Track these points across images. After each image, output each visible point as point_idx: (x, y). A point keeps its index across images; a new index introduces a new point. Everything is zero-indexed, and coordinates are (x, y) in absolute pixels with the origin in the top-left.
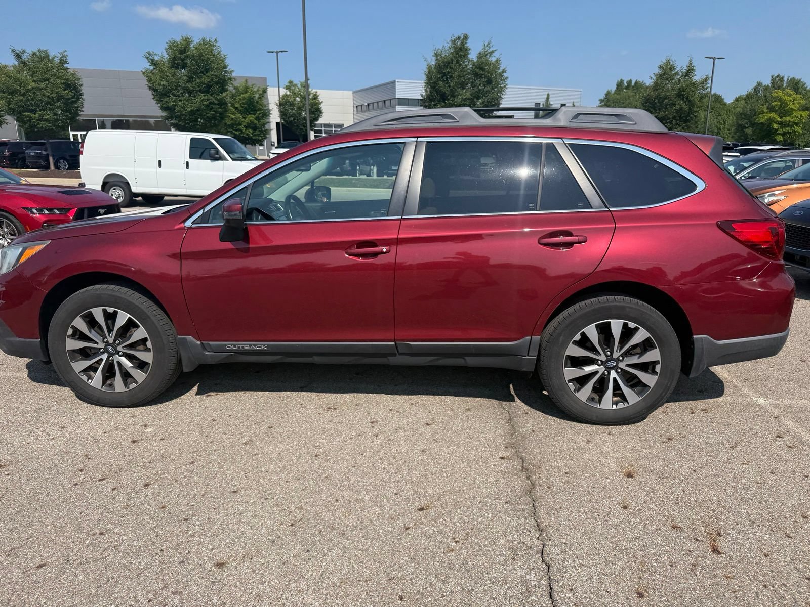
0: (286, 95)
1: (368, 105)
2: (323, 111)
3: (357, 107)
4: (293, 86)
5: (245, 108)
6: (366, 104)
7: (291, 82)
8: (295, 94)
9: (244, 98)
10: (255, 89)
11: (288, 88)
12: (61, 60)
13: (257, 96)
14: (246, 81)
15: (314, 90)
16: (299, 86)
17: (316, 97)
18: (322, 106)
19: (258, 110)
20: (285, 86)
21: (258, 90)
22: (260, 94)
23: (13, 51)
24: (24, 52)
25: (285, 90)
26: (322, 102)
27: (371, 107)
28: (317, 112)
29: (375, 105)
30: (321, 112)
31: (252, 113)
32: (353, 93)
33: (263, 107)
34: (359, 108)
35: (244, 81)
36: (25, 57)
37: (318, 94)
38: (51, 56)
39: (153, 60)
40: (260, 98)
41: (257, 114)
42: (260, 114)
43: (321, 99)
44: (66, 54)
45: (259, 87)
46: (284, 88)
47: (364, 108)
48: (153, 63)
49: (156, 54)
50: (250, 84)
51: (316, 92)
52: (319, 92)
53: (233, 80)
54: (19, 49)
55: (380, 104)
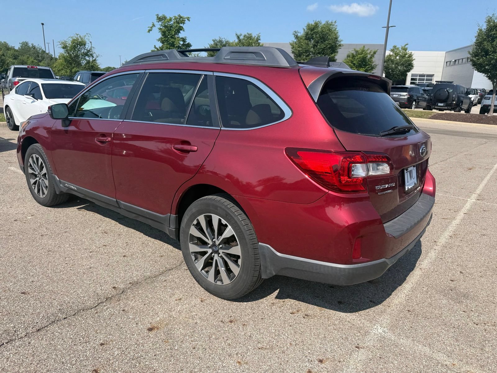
0: (390, 55)
1: (455, 61)
2: (414, 65)
3: (447, 62)
4: (396, 49)
5: (360, 64)
6: (454, 60)
7: (395, 47)
8: (397, 54)
9: (360, 57)
10: (368, 52)
11: (392, 50)
12: (257, 38)
13: (369, 56)
14: (364, 47)
15: (410, 52)
16: (400, 49)
17: (410, 56)
18: (414, 62)
19: (367, 65)
20: (390, 49)
21: (370, 52)
22: (372, 55)
23: (236, 35)
24: (241, 35)
25: (390, 52)
26: (414, 59)
27: (457, 62)
28: (409, 66)
29: (461, 61)
30: (412, 66)
31: (363, 67)
32: (446, 53)
33: (371, 63)
34: (448, 63)
35: (363, 46)
36: (241, 37)
37: (413, 53)
38: (253, 36)
39: (297, 36)
40: (371, 58)
41: (366, 68)
42: (369, 67)
43: (414, 57)
44: (260, 35)
45: (371, 50)
46: (389, 51)
47: (452, 63)
48: (297, 37)
49: (299, 32)
50: (366, 49)
51: (411, 53)
52: (413, 52)
53: (342, 46)
54: (239, 34)
55: (464, 60)
